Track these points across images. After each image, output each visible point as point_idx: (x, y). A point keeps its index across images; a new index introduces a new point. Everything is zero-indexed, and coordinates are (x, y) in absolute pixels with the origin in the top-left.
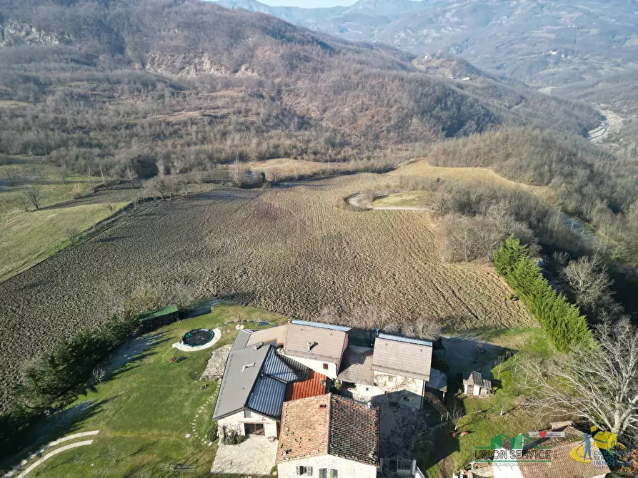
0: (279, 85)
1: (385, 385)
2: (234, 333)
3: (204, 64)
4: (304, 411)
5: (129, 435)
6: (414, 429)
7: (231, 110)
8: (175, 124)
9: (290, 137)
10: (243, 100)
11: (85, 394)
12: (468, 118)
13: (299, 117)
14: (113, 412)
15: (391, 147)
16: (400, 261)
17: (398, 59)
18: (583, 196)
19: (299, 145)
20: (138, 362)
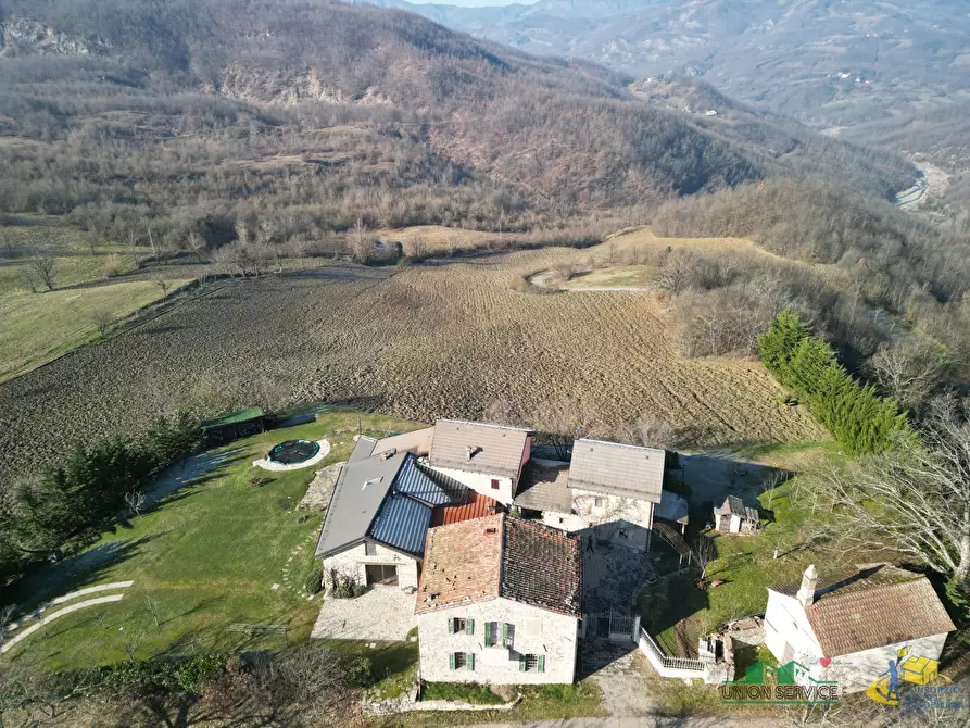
0: (425, 117)
1: (589, 512)
2: (351, 446)
3: (311, 86)
4: (461, 539)
5: (180, 586)
6: (635, 578)
7: (350, 154)
8: (265, 174)
9: (440, 194)
10: (369, 139)
11: (114, 531)
12: (713, 171)
13: (454, 167)
14: (157, 555)
15: (594, 213)
16: (611, 357)
17: (606, 83)
18: (892, 278)
19: (454, 205)
20: (198, 487)
